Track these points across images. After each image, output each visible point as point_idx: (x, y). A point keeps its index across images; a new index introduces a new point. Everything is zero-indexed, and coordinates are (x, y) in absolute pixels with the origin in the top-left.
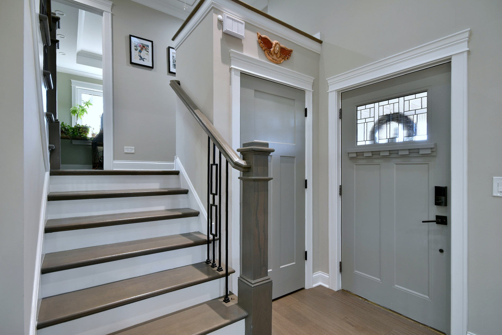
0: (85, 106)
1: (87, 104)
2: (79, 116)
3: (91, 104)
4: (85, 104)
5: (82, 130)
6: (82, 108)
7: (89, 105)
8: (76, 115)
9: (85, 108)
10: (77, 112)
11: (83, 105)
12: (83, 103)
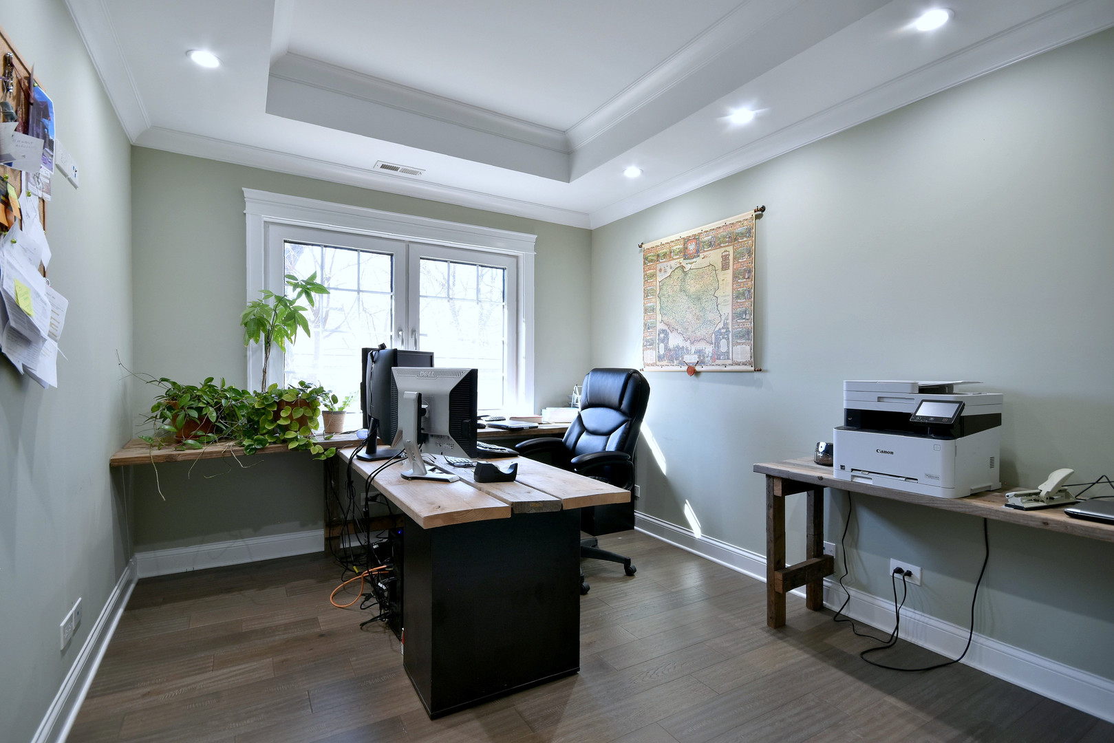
0: (299, 295)
1: (310, 287)
2: (275, 339)
3: (321, 289)
4: (299, 290)
5: (290, 417)
6: (285, 305)
7: (313, 294)
8: (262, 336)
9: (297, 303)
10: (268, 327)
11: (291, 293)
12: (291, 288)
